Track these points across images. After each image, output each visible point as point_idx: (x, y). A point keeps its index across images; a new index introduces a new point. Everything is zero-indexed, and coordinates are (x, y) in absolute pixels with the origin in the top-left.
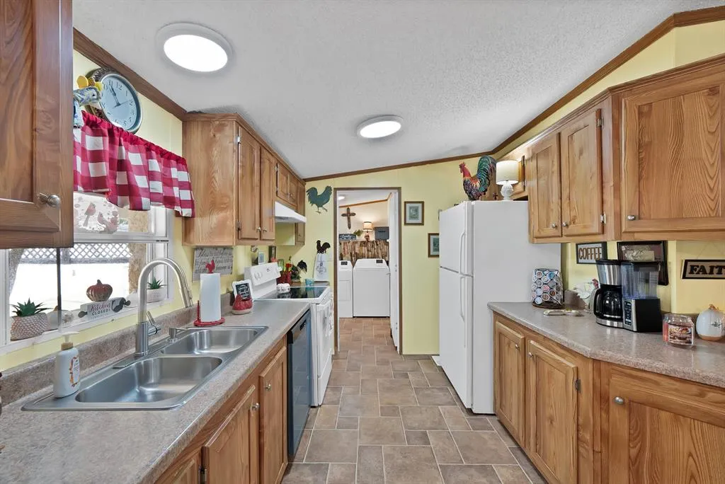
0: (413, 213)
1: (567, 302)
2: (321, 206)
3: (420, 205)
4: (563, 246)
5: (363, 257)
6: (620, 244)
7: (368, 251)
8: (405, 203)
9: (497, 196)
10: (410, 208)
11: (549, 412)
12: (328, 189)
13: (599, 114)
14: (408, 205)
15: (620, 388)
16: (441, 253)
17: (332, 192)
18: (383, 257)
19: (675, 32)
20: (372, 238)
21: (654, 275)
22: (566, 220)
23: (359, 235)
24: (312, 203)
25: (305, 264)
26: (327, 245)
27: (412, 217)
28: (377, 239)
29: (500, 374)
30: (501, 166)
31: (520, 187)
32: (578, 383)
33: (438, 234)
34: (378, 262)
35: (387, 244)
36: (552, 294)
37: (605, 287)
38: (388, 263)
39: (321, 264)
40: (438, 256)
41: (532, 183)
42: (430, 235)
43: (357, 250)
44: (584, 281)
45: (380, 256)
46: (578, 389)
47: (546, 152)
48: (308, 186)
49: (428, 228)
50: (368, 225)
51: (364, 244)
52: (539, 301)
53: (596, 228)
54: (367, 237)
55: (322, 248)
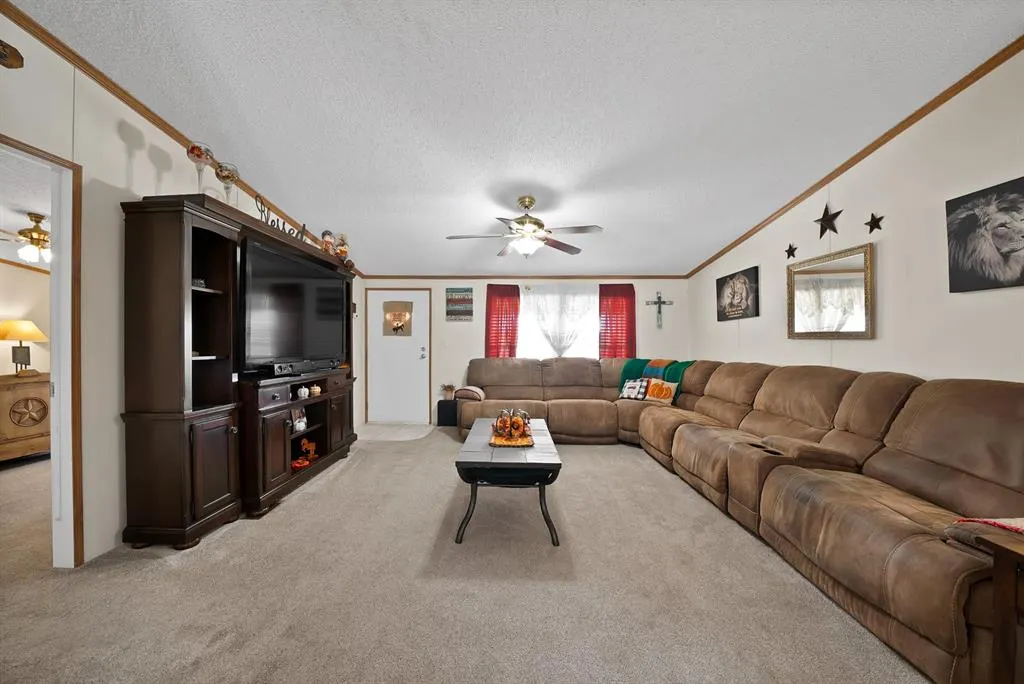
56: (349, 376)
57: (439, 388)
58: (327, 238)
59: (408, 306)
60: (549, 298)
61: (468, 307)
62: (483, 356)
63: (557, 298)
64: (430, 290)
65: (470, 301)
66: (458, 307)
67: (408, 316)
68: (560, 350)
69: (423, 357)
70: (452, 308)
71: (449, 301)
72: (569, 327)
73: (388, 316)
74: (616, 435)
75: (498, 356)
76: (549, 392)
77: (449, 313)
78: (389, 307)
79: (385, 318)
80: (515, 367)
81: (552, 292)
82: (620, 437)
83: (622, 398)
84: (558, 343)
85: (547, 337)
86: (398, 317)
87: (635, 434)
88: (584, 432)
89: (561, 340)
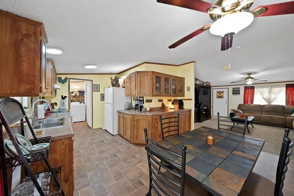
0: (96, 88)
1: (132, 108)
2: (64, 84)
3: (98, 86)
4: (131, 97)
5: (74, 101)
6: (139, 97)
7: (76, 99)
8: (94, 85)
9: (119, 86)
10: (96, 86)
11: (127, 126)
12: (66, 78)
13: (135, 75)
14: (95, 86)
15: (136, 118)
16: (105, 99)
17: (68, 79)
18: (82, 101)
19: (145, 64)
20: (78, 94)
21: (142, 102)
22: (131, 92)
23: (72, 93)
24: (60, 82)
25: (56, 103)
26: (66, 97)
27: (96, 89)
28: (80, 95)
29: (119, 124)
30: (120, 80)
31: (123, 85)
32: (131, 119)
33: (104, 94)
34: (80, 103)
35: (84, 97)
36: (129, 107)
37: (136, 104)
38: (84, 103)
39: (64, 103)
40: (104, 100)
41: (126, 84)
42: (101, 94)
43: (72, 99)
44: (134, 103)
45: (81, 101)
46: (131, 121)
47: (128, 79)
48: (58, 76)
49: (101, 92)
50: (76, 90)
51: (74, 97)
52: (127, 109)
53: (135, 95)
54: (76, 94)
55: (63, 98)
56: (211, 106)
57: (230, 110)
58: (207, 83)
59: (223, 92)
60: (265, 89)
61: (238, 92)
62: (243, 103)
63: (268, 89)
64: (228, 88)
65: (239, 90)
66: (236, 92)
67: (222, 94)
68: (269, 103)
69: (226, 103)
70: (234, 92)
71: (233, 91)
72: (273, 96)
73: (218, 94)
74: (285, 125)
75: (247, 103)
76: (263, 113)
77: (233, 93)
78: (218, 92)
79: (217, 95)
80: (253, 106)
81: (267, 87)
82: (287, 126)
83: (291, 116)
84: (269, 100)
85: (265, 99)
86: (220, 94)
87: (291, 126)
88: (272, 123)
89: (270, 100)
